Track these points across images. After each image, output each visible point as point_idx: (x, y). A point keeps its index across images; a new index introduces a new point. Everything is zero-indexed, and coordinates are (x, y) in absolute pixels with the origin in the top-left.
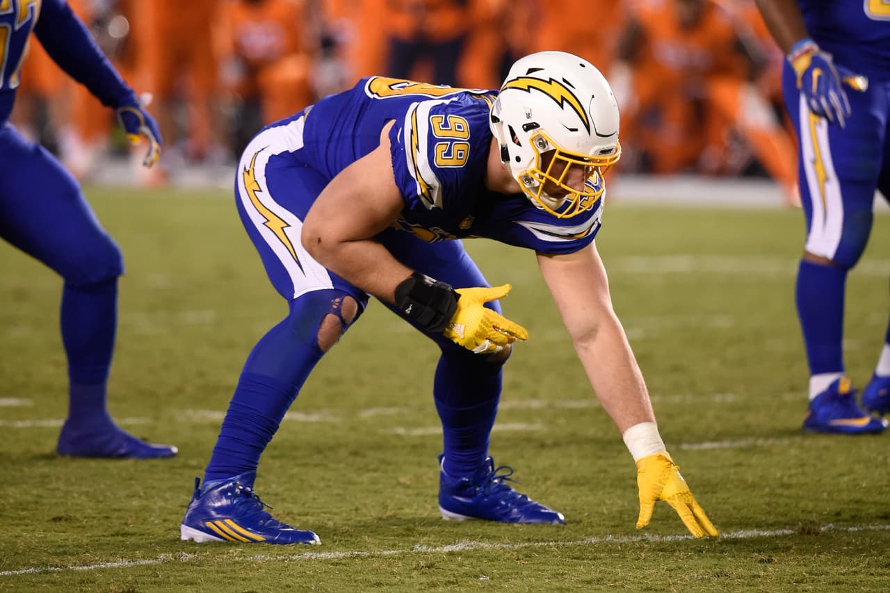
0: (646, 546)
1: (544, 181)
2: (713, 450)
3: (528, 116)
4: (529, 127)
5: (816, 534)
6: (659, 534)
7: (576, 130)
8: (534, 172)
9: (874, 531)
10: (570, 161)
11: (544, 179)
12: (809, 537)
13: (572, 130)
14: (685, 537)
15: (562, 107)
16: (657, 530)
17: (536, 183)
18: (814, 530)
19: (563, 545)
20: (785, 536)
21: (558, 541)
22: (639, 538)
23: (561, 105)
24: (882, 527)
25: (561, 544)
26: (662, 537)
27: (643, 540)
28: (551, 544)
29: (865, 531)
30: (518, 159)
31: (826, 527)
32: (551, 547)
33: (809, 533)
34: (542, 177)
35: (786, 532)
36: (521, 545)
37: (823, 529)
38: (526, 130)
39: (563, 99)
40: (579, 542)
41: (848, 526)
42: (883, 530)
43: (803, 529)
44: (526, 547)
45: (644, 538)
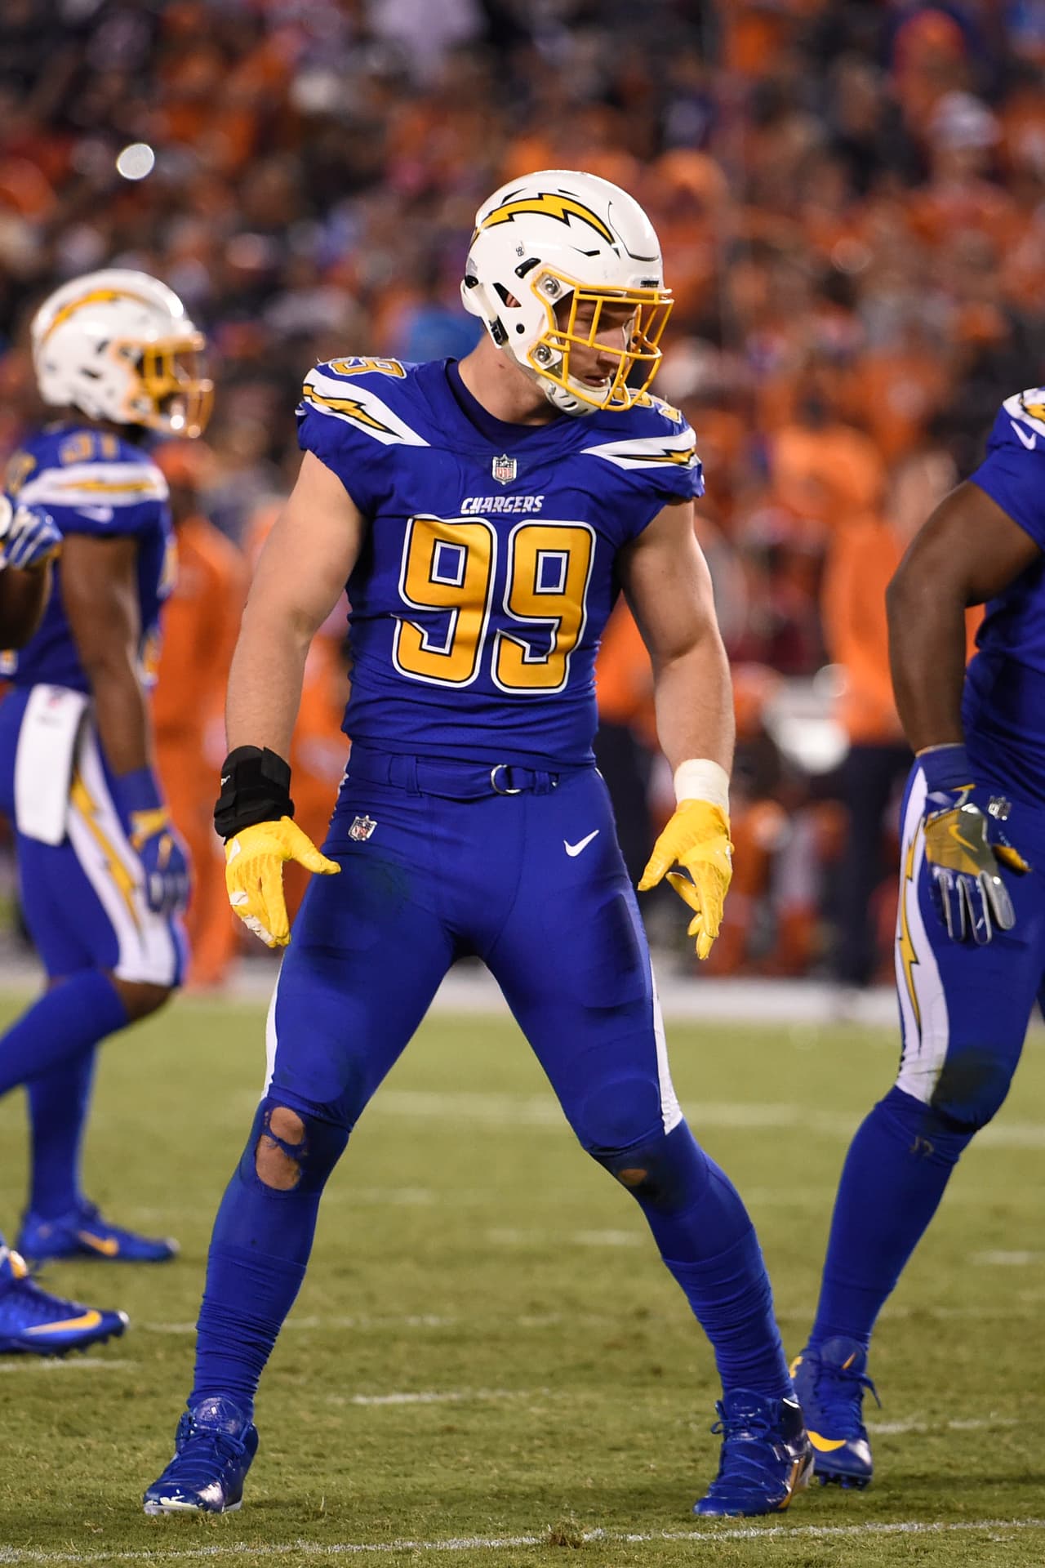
0: (299, 1560)
1: (567, 347)
2: (406, 1405)
3: (520, 252)
4: (523, 270)
5: (577, 1545)
6: (320, 1542)
7: (597, 253)
8: (548, 336)
9: (669, 1541)
10: (600, 299)
11: (567, 342)
12: (563, 1549)
13: (590, 254)
14: (363, 1547)
15: (568, 224)
16: (316, 1535)
17: (556, 357)
18: (573, 1537)
19: (165, 1557)
20: (526, 1548)
21: (156, 1550)
22: (288, 1548)
23: (566, 221)
24: (682, 1535)
25: (161, 1555)
26: (325, 1547)
27: (294, 1551)
28: (145, 1554)
29: (655, 1541)
30: (520, 329)
31: (590, 1536)
32: (144, 1560)
33: (563, 1544)
34: (562, 341)
35: (526, 1541)
36: (96, 1557)
37: (585, 1537)
38: (521, 276)
39: (566, 212)
40: (190, 1553)
41: (626, 1533)
42: (685, 1540)
43: (554, 1537)
44: (103, 1560)
45: (296, 1547)
